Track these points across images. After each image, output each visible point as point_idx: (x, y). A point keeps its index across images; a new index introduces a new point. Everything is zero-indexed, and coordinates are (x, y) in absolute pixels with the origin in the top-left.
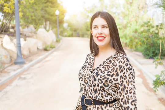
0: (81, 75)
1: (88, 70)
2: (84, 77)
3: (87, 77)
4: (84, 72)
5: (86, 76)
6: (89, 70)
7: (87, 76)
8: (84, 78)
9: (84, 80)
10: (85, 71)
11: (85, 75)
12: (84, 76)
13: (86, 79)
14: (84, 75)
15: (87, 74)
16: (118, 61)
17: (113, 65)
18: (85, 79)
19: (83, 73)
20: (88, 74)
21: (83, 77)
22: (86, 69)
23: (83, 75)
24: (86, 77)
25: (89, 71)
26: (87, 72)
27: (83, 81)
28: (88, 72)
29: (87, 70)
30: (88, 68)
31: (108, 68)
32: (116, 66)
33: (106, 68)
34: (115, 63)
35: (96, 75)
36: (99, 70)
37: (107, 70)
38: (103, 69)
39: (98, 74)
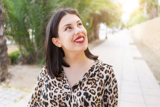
0: (51, 97)
1: (61, 88)
2: (58, 99)
3: (63, 98)
5: (60, 97)
6: (63, 88)
9: (58, 103)
10: (57, 90)
11: (59, 95)
12: (57, 97)
13: (63, 101)
14: (57, 96)
15: (61, 94)
16: (103, 71)
17: (98, 77)
19: (54, 94)
20: (63, 93)
21: (56, 100)
22: (57, 87)
23: (55, 96)
24: (61, 99)
25: (64, 89)
26: (61, 91)
28: (63, 91)
30: (60, 86)
31: (95, 82)
32: (103, 77)
33: (92, 82)
34: (101, 74)
35: (86, 98)
36: (85, 89)
37: (95, 85)
38: (89, 86)
39: (89, 95)
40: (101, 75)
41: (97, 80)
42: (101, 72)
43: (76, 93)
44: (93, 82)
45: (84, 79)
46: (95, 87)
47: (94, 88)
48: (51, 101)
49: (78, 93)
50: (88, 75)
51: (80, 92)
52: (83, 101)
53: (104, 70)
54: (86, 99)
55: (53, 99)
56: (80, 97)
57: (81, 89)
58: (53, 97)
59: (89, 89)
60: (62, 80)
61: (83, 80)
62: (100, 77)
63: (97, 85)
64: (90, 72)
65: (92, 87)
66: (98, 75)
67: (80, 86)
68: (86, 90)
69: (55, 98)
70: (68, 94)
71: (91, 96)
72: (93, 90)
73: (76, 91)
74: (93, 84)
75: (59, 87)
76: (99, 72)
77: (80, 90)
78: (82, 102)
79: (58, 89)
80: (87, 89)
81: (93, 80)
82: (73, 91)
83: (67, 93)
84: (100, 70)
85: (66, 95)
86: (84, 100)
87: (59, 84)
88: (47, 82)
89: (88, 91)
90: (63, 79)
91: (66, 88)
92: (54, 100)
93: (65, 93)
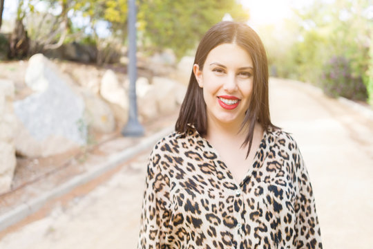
0: (207, 209)
1: (218, 187)
2: (220, 210)
3: (228, 208)
4: (214, 197)
5: (223, 207)
6: (222, 187)
7: (227, 205)
8: (219, 215)
9: (222, 219)
10: (212, 193)
11: (220, 203)
12: (218, 208)
13: (229, 214)
14: (217, 205)
15: (224, 200)
17: (282, 158)
18: (224, 215)
19: (211, 201)
20: (226, 197)
21: (216, 212)
22: (210, 186)
23: (214, 206)
24: (225, 210)
25: (225, 189)
26: (220, 194)
27: (222, 222)
28: (223, 194)
29: (215, 189)
30: (214, 183)
31: (279, 167)
32: (288, 158)
33: (275, 168)
34: (283, 151)
35: (276, 195)
36: (267, 180)
37: (281, 173)
38: (273, 175)
39: (279, 189)
40: (284, 154)
41: (281, 163)
42: (282, 147)
43: (253, 191)
44: (277, 168)
45: (256, 165)
46: (283, 176)
47: (280, 178)
48: (208, 216)
49: (256, 189)
50: (261, 155)
51: (259, 187)
52: (270, 203)
53: (287, 144)
54: (275, 198)
55: (210, 212)
56: (264, 196)
57: (259, 180)
58: (210, 207)
59: (273, 180)
60: (215, 173)
61: (254, 166)
62: (285, 158)
63: (284, 172)
64: (262, 148)
65: (277, 176)
66: (279, 154)
67: (255, 177)
68: (269, 182)
69: (214, 209)
70: (236, 201)
71: (282, 191)
72: (280, 180)
73: (250, 190)
74: (278, 171)
75: (213, 186)
76: (279, 148)
77: (257, 184)
78: (268, 205)
79: (212, 190)
80: (270, 180)
81: (275, 163)
82: (244, 190)
83: (233, 197)
84: (278, 144)
85: (232, 201)
86: (272, 201)
87: (211, 181)
88: (183, 178)
89: (273, 183)
90: (215, 170)
91: (228, 188)
92: (214, 213)
93: (230, 197)
